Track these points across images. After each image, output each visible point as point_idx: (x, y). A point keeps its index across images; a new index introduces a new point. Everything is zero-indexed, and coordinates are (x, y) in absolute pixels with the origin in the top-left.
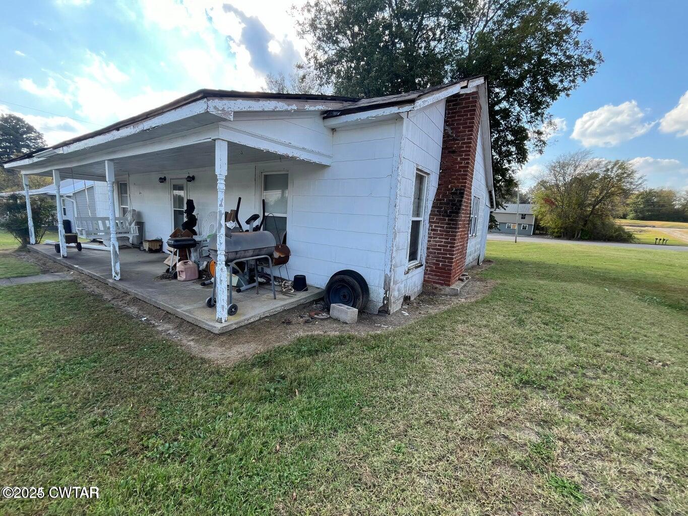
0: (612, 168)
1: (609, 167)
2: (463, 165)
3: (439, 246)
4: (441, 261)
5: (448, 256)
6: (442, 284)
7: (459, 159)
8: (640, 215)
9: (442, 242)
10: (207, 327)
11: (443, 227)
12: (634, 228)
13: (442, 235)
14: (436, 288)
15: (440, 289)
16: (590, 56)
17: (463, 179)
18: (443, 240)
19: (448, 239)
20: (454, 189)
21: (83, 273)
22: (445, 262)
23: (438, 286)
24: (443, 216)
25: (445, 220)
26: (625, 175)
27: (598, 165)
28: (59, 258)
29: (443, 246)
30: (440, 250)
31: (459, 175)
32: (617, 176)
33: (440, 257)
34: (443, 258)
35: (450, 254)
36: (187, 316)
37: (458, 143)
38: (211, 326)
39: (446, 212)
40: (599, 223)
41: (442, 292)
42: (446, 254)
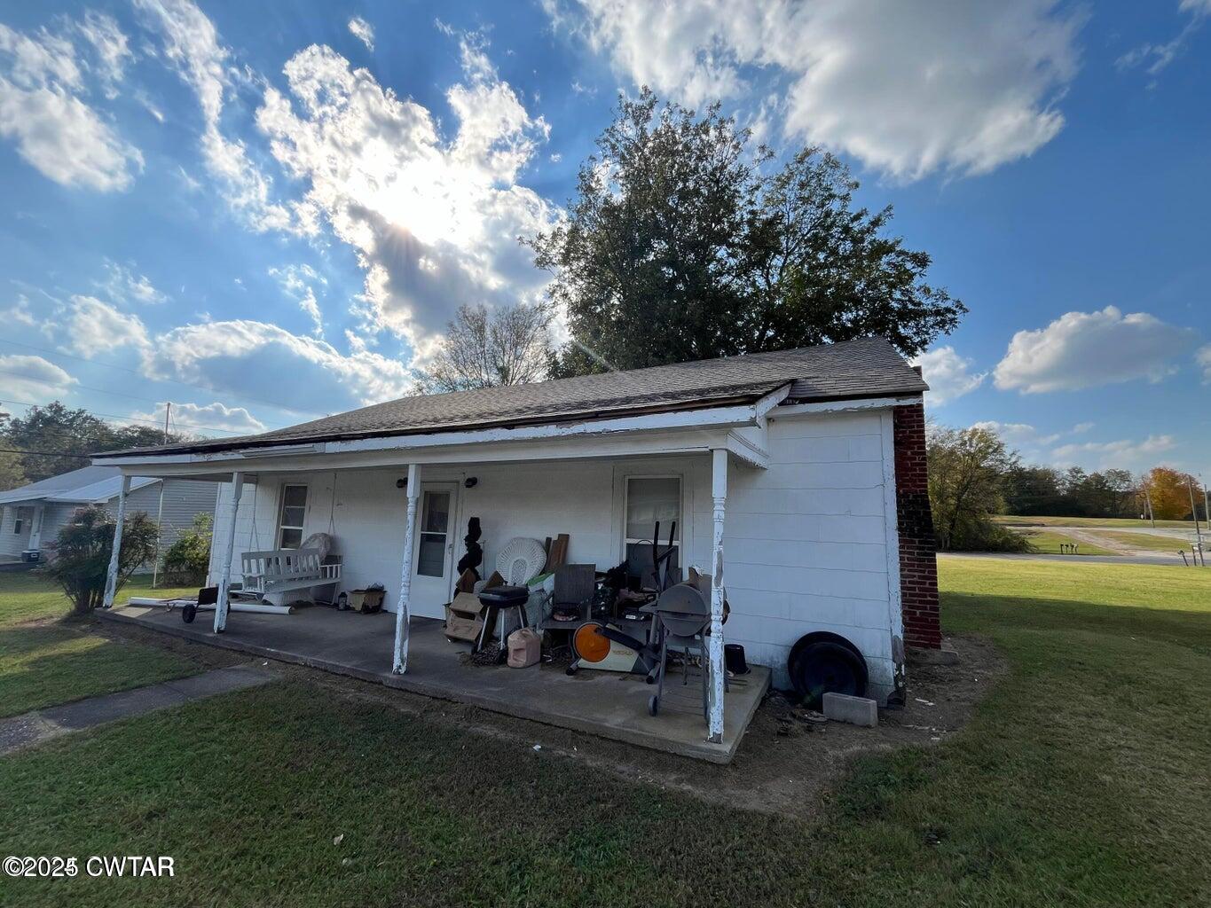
0: (970, 440)
1: (966, 438)
2: (917, 461)
3: (910, 582)
4: (918, 608)
5: (929, 598)
6: (925, 646)
7: (909, 453)
8: (1017, 508)
9: (915, 576)
10: (694, 754)
11: (912, 553)
12: (1019, 528)
13: (913, 565)
14: (917, 654)
15: (925, 655)
16: (949, 304)
17: (921, 481)
18: (916, 574)
19: (924, 572)
20: (911, 496)
21: (296, 664)
22: (926, 608)
23: (918, 649)
24: (909, 536)
25: (914, 542)
26: (991, 450)
27: (951, 436)
28: (211, 635)
29: (918, 583)
30: (914, 589)
31: (915, 475)
32: (980, 451)
33: (915, 601)
34: (920, 602)
35: (931, 596)
36: (635, 735)
37: (905, 432)
38: (708, 751)
39: (912, 530)
40: (971, 522)
41: (929, 660)
42: (925, 596)
